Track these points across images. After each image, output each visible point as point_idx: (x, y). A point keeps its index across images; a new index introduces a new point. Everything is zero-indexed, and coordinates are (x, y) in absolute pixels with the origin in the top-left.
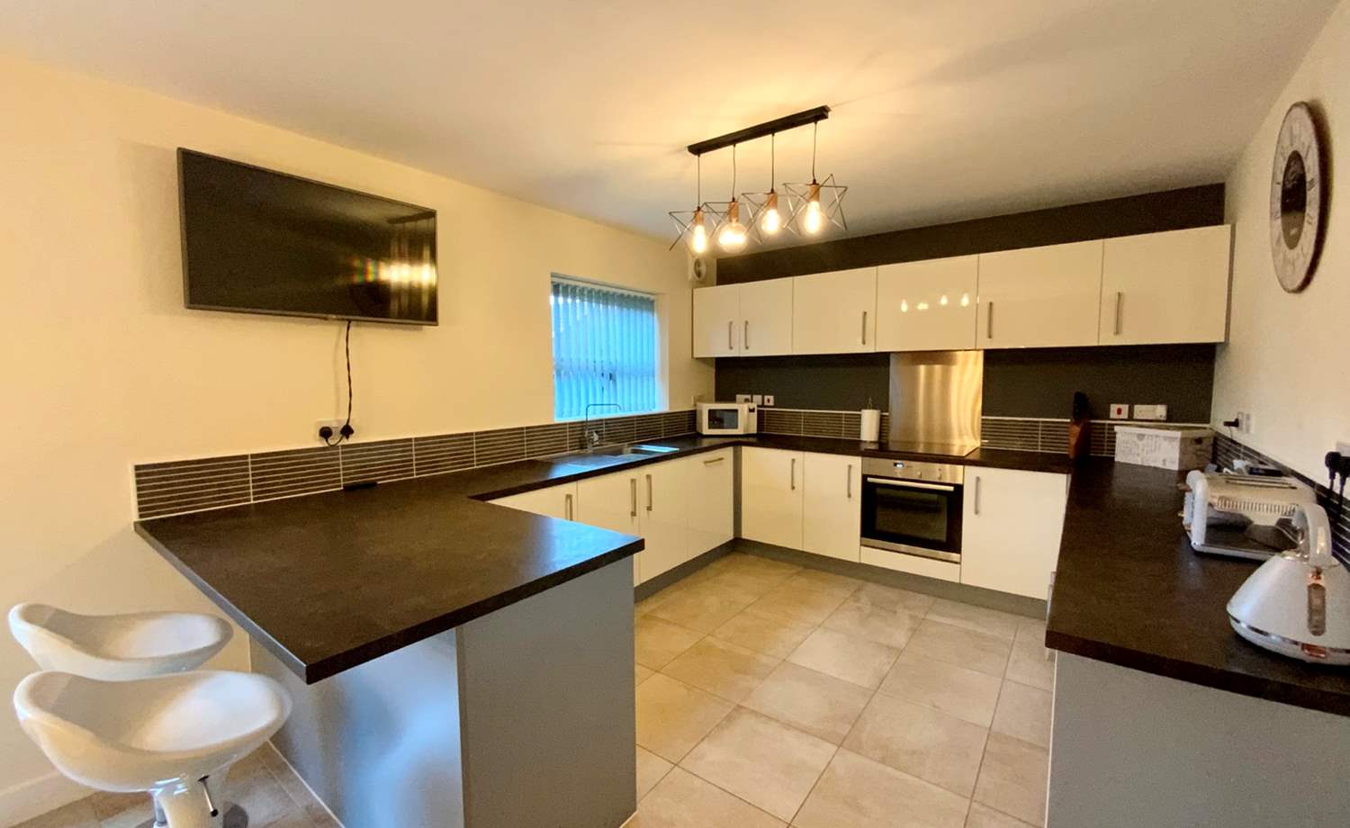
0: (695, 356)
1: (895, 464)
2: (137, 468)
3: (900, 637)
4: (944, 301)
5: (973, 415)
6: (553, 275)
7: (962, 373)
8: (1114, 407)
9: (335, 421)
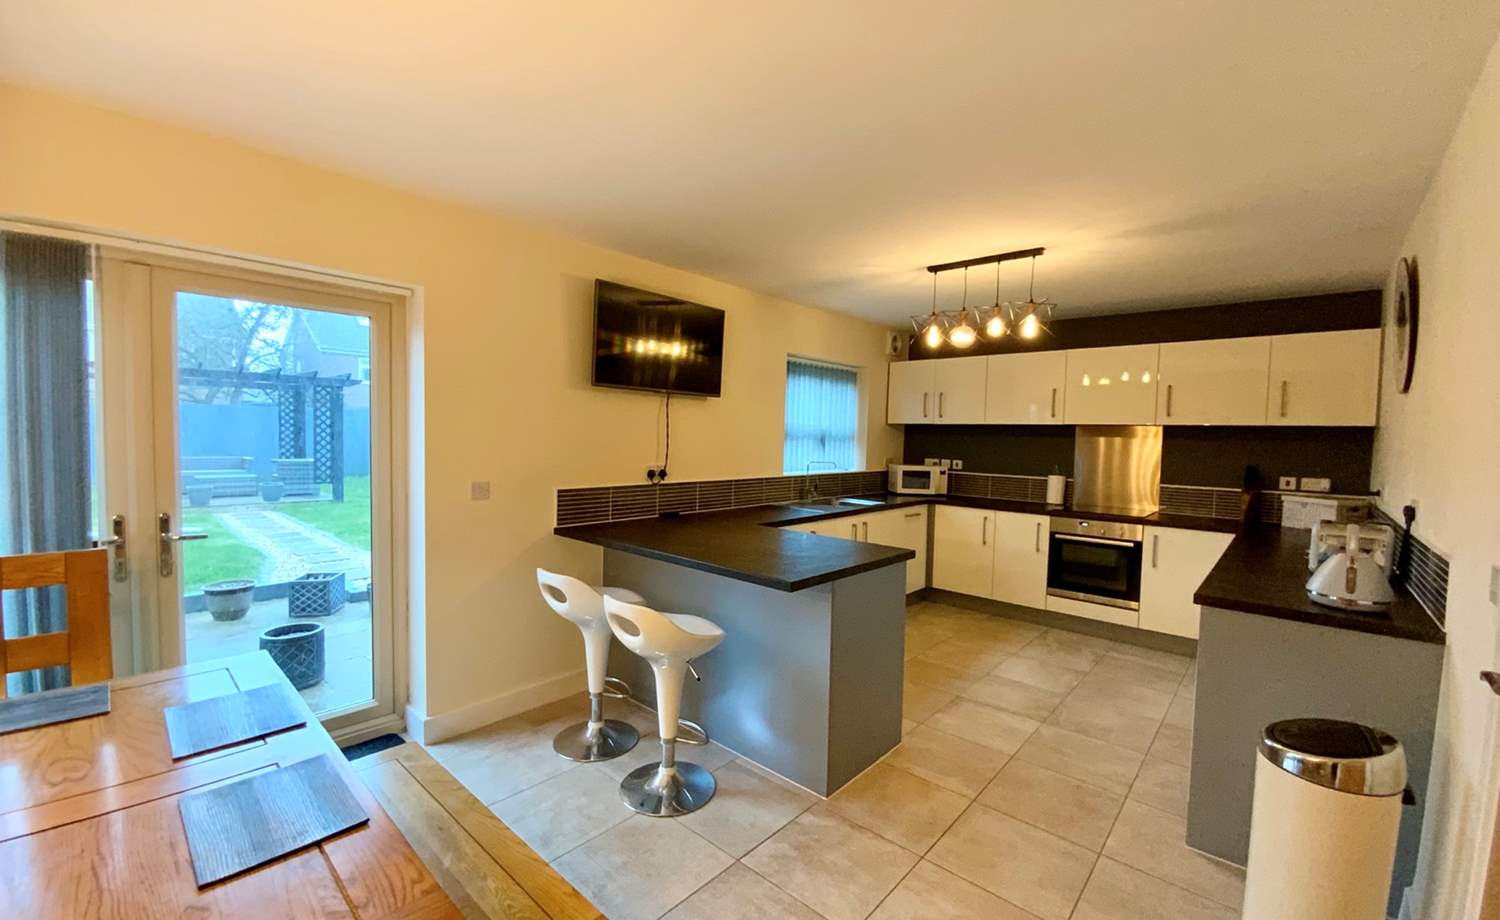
0: (889, 422)
1: (1081, 523)
2: (559, 491)
3: (1085, 666)
4: (1125, 377)
5: (1153, 483)
6: (789, 355)
7: (1142, 447)
8: (1283, 480)
9: (657, 465)
